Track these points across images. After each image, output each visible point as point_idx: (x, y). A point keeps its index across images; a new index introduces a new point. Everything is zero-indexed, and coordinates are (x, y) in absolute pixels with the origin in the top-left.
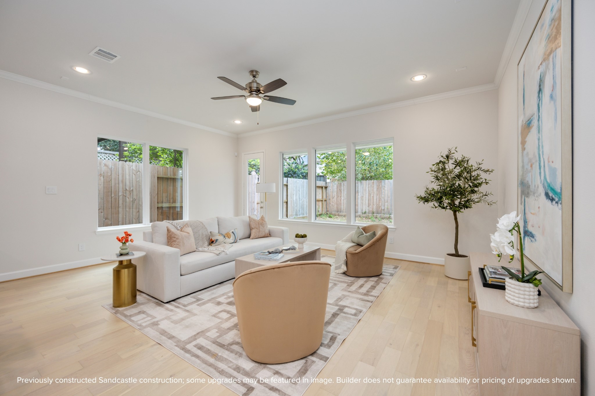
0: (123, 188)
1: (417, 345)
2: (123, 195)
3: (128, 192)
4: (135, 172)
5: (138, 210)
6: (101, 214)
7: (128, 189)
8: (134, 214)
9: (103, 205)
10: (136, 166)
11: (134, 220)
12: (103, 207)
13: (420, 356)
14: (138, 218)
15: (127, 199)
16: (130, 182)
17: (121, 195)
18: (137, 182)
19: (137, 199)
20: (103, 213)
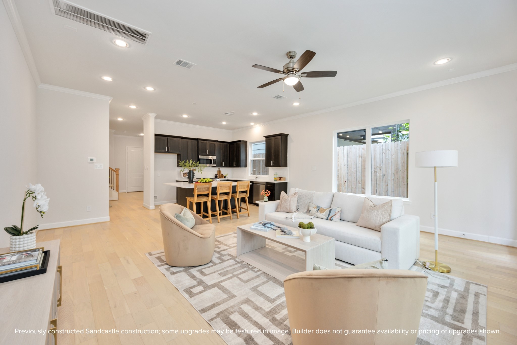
0: (374, 166)
1: (115, 307)
2: (375, 171)
3: (378, 169)
4: (384, 151)
5: (387, 184)
6: (360, 184)
7: (378, 165)
8: (384, 187)
9: (361, 178)
10: (386, 146)
11: (383, 193)
12: (361, 180)
13: (109, 301)
14: (387, 191)
15: (378, 174)
16: (380, 160)
17: (373, 171)
18: (386, 159)
19: (386, 174)
20: (361, 184)
